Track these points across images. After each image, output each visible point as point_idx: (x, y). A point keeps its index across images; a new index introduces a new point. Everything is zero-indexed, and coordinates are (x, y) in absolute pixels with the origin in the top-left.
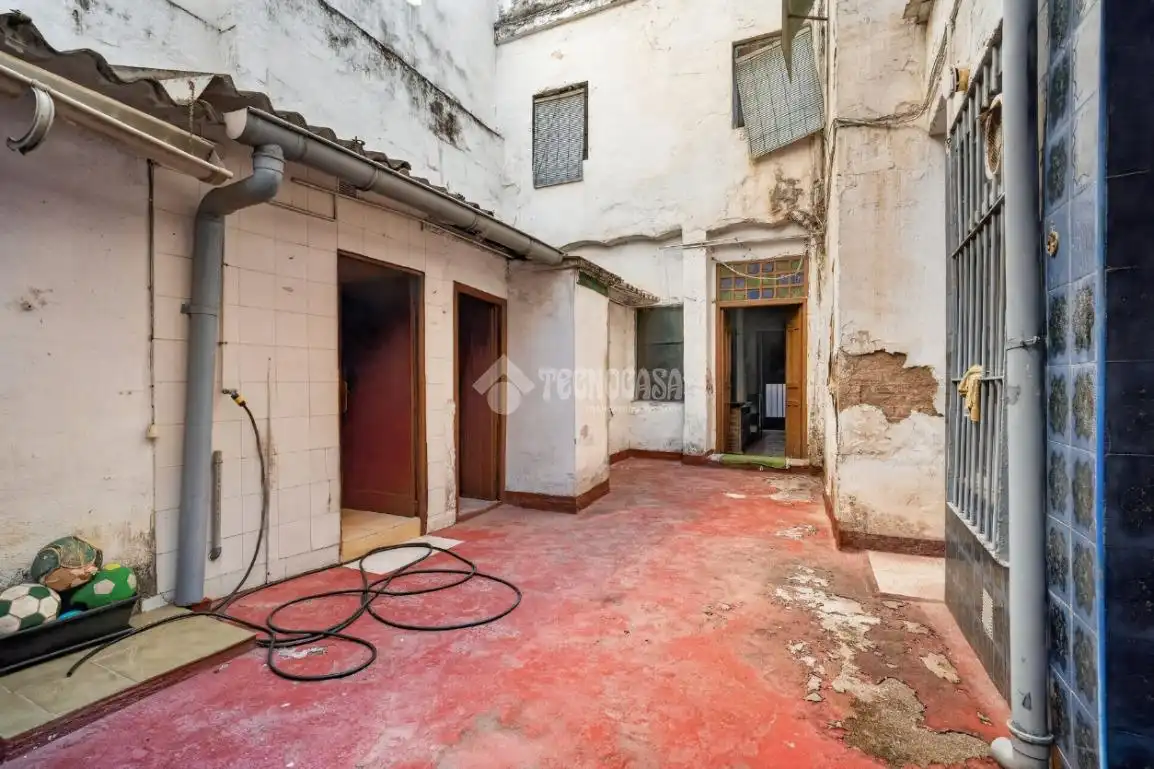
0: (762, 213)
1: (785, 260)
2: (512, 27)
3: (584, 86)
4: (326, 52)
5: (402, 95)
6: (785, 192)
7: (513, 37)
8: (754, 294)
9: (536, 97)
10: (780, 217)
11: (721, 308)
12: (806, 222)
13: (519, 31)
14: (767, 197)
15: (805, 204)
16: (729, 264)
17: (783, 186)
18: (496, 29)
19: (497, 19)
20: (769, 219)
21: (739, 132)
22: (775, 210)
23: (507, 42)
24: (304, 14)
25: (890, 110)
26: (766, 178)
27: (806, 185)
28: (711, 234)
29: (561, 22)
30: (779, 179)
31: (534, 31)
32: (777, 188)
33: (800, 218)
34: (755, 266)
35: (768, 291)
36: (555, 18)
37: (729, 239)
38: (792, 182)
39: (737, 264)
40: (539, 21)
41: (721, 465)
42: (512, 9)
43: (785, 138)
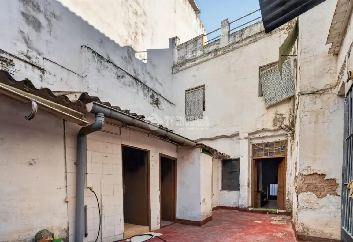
0: (270, 126)
1: (278, 142)
2: (177, 68)
3: (204, 86)
4: (116, 81)
5: (141, 93)
6: (279, 118)
7: (178, 71)
8: (266, 154)
9: (186, 91)
10: (277, 127)
11: (254, 159)
12: (287, 129)
13: (181, 69)
14: (272, 120)
15: (287, 122)
16: (257, 144)
17: (278, 116)
18: (172, 69)
19: (173, 65)
20: (272, 128)
21: (261, 98)
22: (275, 125)
23: (176, 73)
24: (109, 69)
25: (322, 88)
26: (272, 114)
27: (287, 116)
28: (250, 134)
29: (195, 65)
30: (276, 114)
31: (186, 68)
32: (276, 117)
33: (284, 127)
34: (266, 145)
35: (271, 153)
36: (193, 63)
37: (257, 136)
38: (281, 115)
39: (260, 144)
40: (187, 65)
41: (252, 211)
42: (178, 62)
43: (279, 99)
